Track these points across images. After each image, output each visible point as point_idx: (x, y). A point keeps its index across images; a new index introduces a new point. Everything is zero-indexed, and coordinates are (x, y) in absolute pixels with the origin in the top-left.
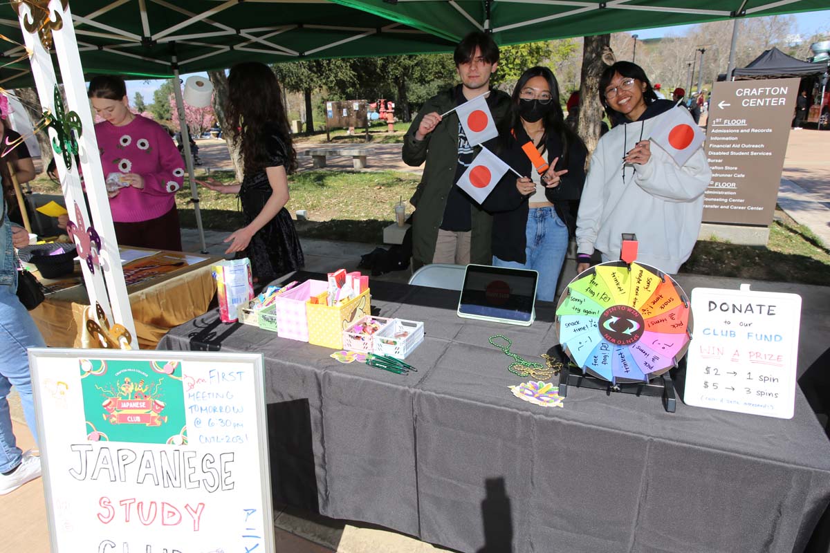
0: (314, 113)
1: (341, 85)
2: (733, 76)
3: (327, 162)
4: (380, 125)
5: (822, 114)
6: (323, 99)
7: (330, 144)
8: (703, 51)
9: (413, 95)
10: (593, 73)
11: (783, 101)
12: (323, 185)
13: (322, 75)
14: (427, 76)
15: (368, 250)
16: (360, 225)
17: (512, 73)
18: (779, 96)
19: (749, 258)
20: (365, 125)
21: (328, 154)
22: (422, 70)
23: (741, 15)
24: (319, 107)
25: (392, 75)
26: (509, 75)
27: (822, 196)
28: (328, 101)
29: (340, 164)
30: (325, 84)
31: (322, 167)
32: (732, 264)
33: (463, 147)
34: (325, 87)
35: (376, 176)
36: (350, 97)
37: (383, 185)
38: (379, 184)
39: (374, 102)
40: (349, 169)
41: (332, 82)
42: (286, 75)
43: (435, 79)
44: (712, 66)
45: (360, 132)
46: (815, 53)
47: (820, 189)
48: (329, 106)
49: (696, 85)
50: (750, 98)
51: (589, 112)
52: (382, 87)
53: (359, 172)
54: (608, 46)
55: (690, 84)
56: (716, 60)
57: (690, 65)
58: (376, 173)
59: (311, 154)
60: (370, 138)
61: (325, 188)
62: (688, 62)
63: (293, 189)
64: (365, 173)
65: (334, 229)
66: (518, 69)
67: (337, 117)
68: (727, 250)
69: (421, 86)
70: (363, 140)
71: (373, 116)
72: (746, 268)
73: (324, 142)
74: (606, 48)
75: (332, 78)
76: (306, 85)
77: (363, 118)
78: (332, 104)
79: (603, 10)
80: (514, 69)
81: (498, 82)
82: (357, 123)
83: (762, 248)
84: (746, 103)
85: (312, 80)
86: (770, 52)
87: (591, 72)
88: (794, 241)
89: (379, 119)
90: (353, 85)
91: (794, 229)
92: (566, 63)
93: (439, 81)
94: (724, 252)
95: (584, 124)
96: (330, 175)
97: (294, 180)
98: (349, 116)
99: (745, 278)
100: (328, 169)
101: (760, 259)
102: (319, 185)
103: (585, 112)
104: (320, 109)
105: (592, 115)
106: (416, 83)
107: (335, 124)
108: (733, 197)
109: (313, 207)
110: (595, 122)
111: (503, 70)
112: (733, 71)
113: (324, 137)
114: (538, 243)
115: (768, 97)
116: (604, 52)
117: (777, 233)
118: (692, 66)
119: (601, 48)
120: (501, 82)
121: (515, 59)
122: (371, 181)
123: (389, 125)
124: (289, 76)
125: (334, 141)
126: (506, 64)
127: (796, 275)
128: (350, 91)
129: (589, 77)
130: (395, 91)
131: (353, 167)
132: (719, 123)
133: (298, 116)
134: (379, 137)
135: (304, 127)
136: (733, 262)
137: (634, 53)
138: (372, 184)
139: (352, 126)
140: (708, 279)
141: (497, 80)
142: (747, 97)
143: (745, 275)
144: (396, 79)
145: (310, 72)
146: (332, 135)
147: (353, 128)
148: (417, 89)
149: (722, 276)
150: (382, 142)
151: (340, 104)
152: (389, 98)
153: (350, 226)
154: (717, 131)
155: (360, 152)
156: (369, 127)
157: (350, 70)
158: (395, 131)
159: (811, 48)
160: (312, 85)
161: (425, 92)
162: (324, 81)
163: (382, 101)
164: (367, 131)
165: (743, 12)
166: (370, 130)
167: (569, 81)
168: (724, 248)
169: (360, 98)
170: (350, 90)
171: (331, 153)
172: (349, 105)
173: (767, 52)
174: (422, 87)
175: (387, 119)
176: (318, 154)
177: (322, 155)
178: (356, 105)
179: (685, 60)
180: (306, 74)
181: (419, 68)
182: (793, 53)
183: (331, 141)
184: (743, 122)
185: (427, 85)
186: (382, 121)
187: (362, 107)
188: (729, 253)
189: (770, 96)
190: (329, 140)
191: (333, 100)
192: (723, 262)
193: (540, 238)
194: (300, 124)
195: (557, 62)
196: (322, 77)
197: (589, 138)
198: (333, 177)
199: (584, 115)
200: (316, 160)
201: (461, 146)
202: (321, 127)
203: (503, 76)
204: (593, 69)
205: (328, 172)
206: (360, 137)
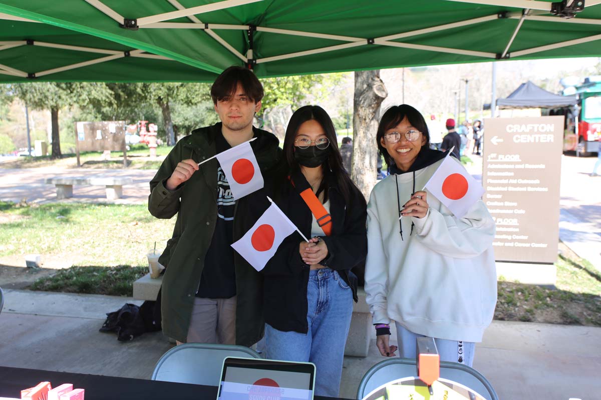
0: (63, 134)
1: (96, 104)
2: (496, 105)
3: (74, 192)
4: (142, 148)
5: (579, 142)
6: (74, 118)
7: (81, 170)
8: (467, 81)
9: (178, 116)
10: (366, 104)
11: (551, 138)
12: (67, 221)
13: (72, 92)
14: (193, 98)
15: (115, 304)
16: (109, 272)
17: (284, 97)
18: (546, 133)
19: (541, 300)
20: (123, 149)
21: (75, 183)
22: (188, 91)
23: (507, 58)
24: (69, 127)
25: (155, 96)
26: (281, 99)
27: (595, 226)
28: (80, 120)
29: (91, 194)
30: (77, 102)
31: (67, 198)
32: (525, 307)
33: (223, 197)
34: (76, 106)
35: (133, 209)
36: (106, 118)
37: (140, 220)
38: (135, 218)
39: (135, 123)
40: (101, 200)
41: (84, 100)
42: (26, 91)
43: (203, 101)
44: (476, 94)
45: (117, 157)
46: (564, 87)
47: (592, 218)
48: (80, 126)
49: (464, 112)
50: (520, 134)
51: (364, 143)
52: (144, 107)
53: (113, 205)
54: (378, 77)
55: (457, 110)
56: (478, 90)
57: (456, 93)
58: (133, 206)
59: (54, 182)
60: (129, 163)
61: (68, 225)
62: (454, 91)
63: (26, 227)
64: (119, 205)
65: (75, 278)
66: (291, 94)
67: (89, 140)
68: (517, 291)
69: (188, 107)
70: (120, 165)
71: (131, 138)
72: (539, 311)
73: (74, 167)
74: (376, 79)
75: (84, 96)
76: (53, 103)
77: (121, 142)
78: (85, 125)
79: (371, 46)
80: (286, 92)
81: (270, 105)
82: (113, 147)
83: (551, 287)
84: (517, 139)
85: (60, 97)
86: (526, 86)
87: (364, 103)
88: (580, 278)
89: (140, 142)
90: (110, 104)
91: (577, 263)
92: (338, 88)
93: (208, 103)
94: (515, 292)
95: (360, 155)
96: (77, 208)
97: (28, 215)
98: (103, 138)
99: (539, 322)
100: (76, 199)
101: (551, 300)
102: (62, 220)
103: (360, 143)
104: (70, 129)
105: (367, 146)
106: (182, 105)
107: (88, 146)
108: (516, 233)
109: (50, 250)
110: (370, 153)
111: (275, 94)
112: (497, 101)
113: (73, 161)
114: (320, 311)
115: (536, 133)
116: (375, 83)
117: (563, 269)
118: (458, 95)
119: (372, 79)
120: (273, 105)
121: (286, 83)
122: (126, 215)
123: (151, 149)
124: (32, 93)
125: (86, 165)
126: (277, 88)
127: (590, 318)
128: (107, 111)
129: (362, 107)
130: (159, 112)
131: (105, 197)
132: (494, 158)
133: (44, 135)
134: (140, 162)
135: (50, 148)
136: (525, 304)
137: (403, 81)
138: (126, 219)
139: (107, 149)
140: (502, 325)
141: (269, 104)
142: (517, 133)
143: (539, 319)
144: (160, 100)
145: (57, 89)
146: (83, 159)
147: (109, 152)
148: (183, 110)
149: (515, 320)
150: (143, 168)
151: (94, 125)
152: (151, 119)
153: (95, 273)
154: (494, 166)
155: (115, 181)
156: (128, 151)
157: (105, 88)
158: (158, 156)
159: (560, 82)
160: (60, 102)
161: (192, 113)
162: (75, 99)
163: (144, 122)
164: (125, 156)
165: (508, 55)
166: (128, 154)
167: (343, 106)
168: (514, 288)
169: (117, 118)
170: (106, 109)
171: (80, 181)
172: (104, 126)
173: (524, 84)
174: (189, 109)
175: (148, 143)
176: (63, 182)
177: (68, 183)
178: (112, 126)
179: (451, 89)
180: (52, 90)
181: (185, 89)
182: (544, 85)
183: (82, 166)
184: (516, 158)
185: (194, 107)
186: (144, 144)
187: (120, 129)
188: (520, 293)
189: (539, 133)
190: (79, 165)
191: (85, 120)
192: (515, 305)
193: (323, 306)
194: (44, 146)
195: (329, 87)
196: (72, 95)
197: (366, 171)
198: (80, 211)
199: (359, 146)
200: (61, 189)
201: (220, 196)
202: (71, 149)
203: (275, 100)
204: (365, 100)
205: (75, 204)
206: (117, 162)
